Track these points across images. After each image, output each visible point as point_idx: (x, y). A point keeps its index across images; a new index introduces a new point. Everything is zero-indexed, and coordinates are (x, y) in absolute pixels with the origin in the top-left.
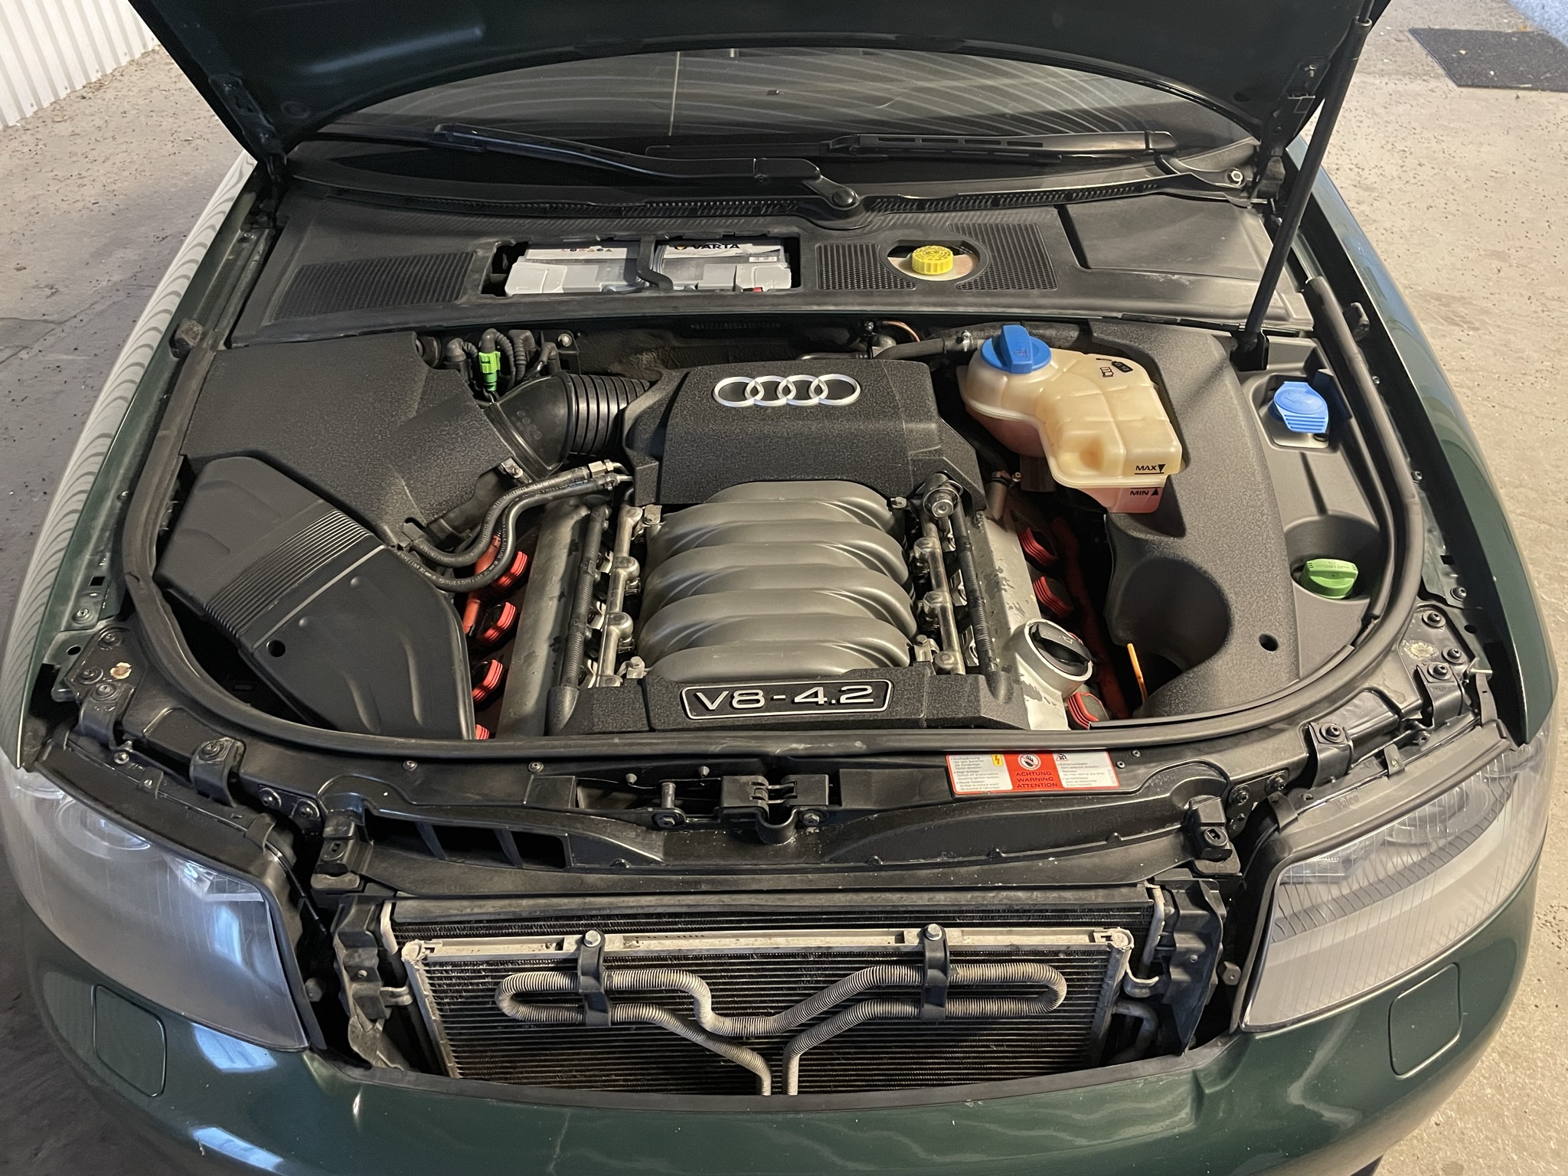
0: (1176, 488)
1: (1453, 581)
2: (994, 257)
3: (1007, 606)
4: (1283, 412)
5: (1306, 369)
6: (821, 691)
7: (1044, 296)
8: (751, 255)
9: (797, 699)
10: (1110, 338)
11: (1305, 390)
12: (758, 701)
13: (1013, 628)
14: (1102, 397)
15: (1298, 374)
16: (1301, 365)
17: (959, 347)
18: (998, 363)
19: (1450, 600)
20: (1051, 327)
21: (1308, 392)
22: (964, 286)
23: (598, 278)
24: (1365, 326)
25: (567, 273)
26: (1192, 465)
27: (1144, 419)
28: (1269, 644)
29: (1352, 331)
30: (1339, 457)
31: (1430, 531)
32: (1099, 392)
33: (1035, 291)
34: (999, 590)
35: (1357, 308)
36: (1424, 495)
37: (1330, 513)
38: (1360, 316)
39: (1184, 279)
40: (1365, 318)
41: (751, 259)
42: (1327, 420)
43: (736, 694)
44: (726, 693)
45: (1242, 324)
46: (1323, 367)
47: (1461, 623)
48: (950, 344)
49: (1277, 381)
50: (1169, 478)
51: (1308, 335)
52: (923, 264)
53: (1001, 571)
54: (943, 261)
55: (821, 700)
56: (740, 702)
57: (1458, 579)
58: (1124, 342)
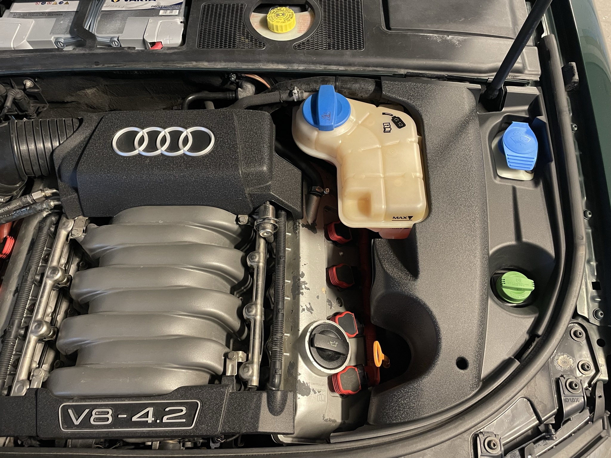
0: (418, 236)
1: (597, 304)
2: (325, 17)
3: (301, 309)
4: (507, 152)
5: (530, 111)
6: (151, 410)
7: (354, 55)
8: (162, 8)
9: (134, 419)
10: (394, 96)
11: (524, 129)
12: (108, 419)
13: (302, 328)
14: (380, 153)
15: (523, 115)
16: (526, 108)
17: (291, 99)
18: (312, 122)
19: (592, 320)
20: (356, 82)
21: (527, 133)
22: (299, 46)
23: (53, 32)
24: (575, 83)
25: (34, 27)
26: (432, 215)
27: (403, 176)
28: (462, 363)
29: (565, 85)
30: (539, 191)
31: (589, 262)
32: (378, 146)
33: (348, 52)
34: (299, 293)
35: (572, 67)
36: (590, 231)
37: (524, 240)
38: (574, 75)
39: (455, 39)
40: (576, 77)
41: (161, 12)
42: (536, 158)
43: (94, 413)
44: (87, 411)
45: (491, 77)
46: (541, 115)
47: (595, 337)
48: (284, 96)
49: (509, 120)
50: (415, 225)
51: (536, 84)
52: (273, 25)
53: (303, 275)
54: (287, 23)
55: (150, 419)
56: (96, 420)
57: (600, 303)
58: (404, 99)
